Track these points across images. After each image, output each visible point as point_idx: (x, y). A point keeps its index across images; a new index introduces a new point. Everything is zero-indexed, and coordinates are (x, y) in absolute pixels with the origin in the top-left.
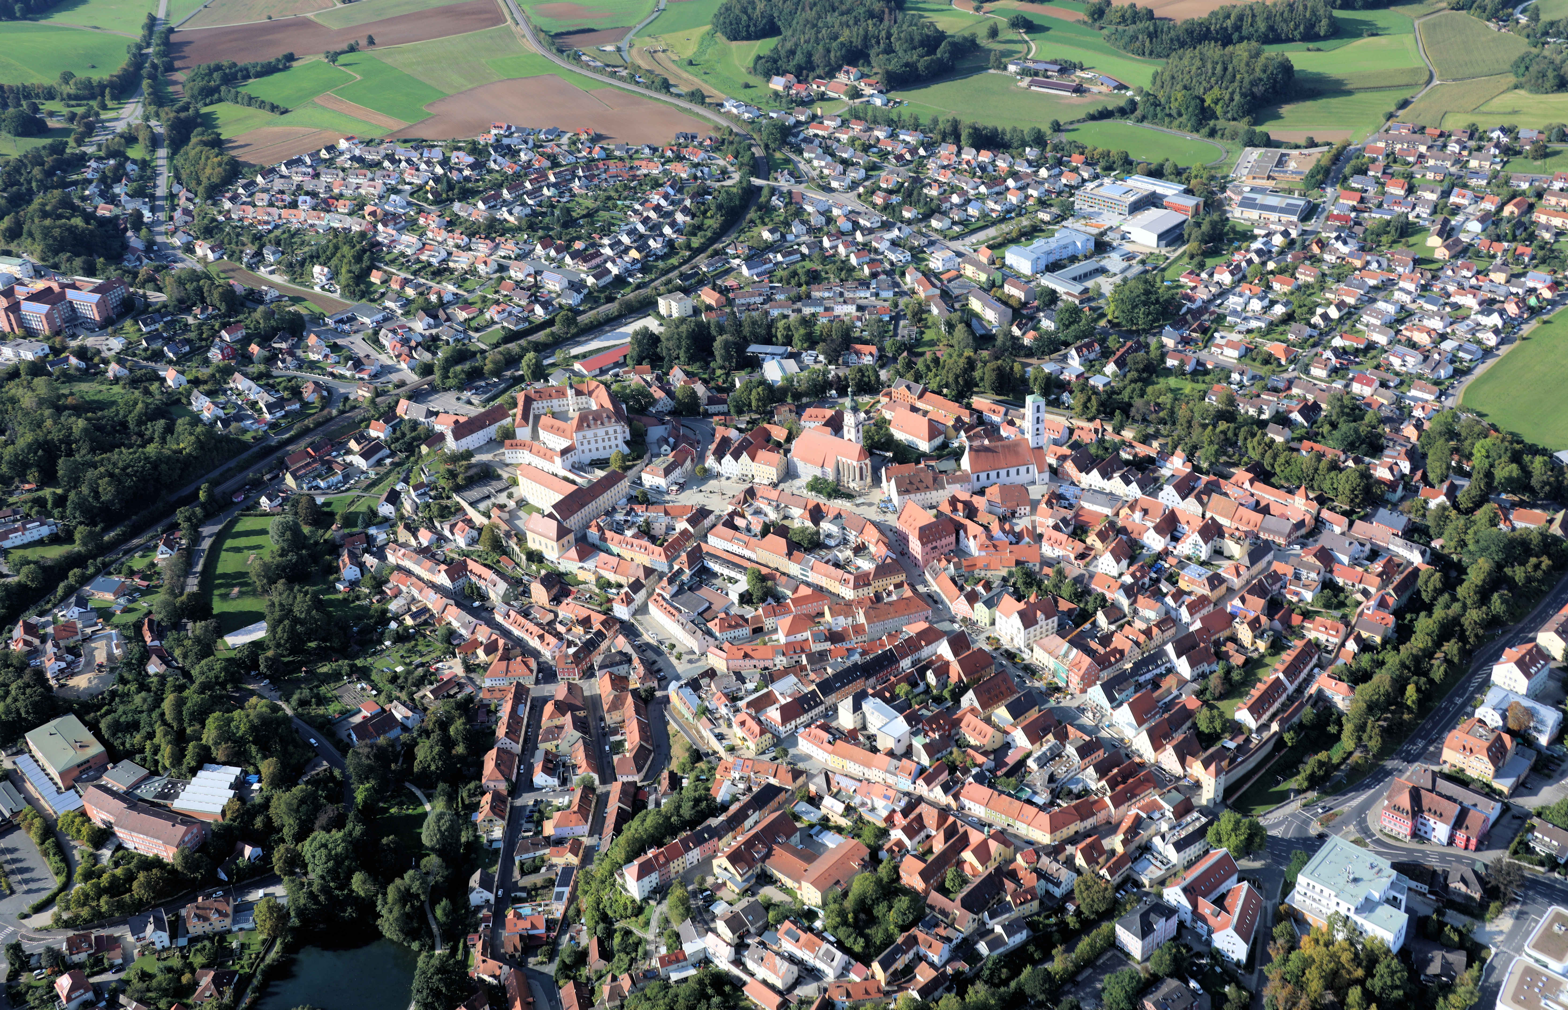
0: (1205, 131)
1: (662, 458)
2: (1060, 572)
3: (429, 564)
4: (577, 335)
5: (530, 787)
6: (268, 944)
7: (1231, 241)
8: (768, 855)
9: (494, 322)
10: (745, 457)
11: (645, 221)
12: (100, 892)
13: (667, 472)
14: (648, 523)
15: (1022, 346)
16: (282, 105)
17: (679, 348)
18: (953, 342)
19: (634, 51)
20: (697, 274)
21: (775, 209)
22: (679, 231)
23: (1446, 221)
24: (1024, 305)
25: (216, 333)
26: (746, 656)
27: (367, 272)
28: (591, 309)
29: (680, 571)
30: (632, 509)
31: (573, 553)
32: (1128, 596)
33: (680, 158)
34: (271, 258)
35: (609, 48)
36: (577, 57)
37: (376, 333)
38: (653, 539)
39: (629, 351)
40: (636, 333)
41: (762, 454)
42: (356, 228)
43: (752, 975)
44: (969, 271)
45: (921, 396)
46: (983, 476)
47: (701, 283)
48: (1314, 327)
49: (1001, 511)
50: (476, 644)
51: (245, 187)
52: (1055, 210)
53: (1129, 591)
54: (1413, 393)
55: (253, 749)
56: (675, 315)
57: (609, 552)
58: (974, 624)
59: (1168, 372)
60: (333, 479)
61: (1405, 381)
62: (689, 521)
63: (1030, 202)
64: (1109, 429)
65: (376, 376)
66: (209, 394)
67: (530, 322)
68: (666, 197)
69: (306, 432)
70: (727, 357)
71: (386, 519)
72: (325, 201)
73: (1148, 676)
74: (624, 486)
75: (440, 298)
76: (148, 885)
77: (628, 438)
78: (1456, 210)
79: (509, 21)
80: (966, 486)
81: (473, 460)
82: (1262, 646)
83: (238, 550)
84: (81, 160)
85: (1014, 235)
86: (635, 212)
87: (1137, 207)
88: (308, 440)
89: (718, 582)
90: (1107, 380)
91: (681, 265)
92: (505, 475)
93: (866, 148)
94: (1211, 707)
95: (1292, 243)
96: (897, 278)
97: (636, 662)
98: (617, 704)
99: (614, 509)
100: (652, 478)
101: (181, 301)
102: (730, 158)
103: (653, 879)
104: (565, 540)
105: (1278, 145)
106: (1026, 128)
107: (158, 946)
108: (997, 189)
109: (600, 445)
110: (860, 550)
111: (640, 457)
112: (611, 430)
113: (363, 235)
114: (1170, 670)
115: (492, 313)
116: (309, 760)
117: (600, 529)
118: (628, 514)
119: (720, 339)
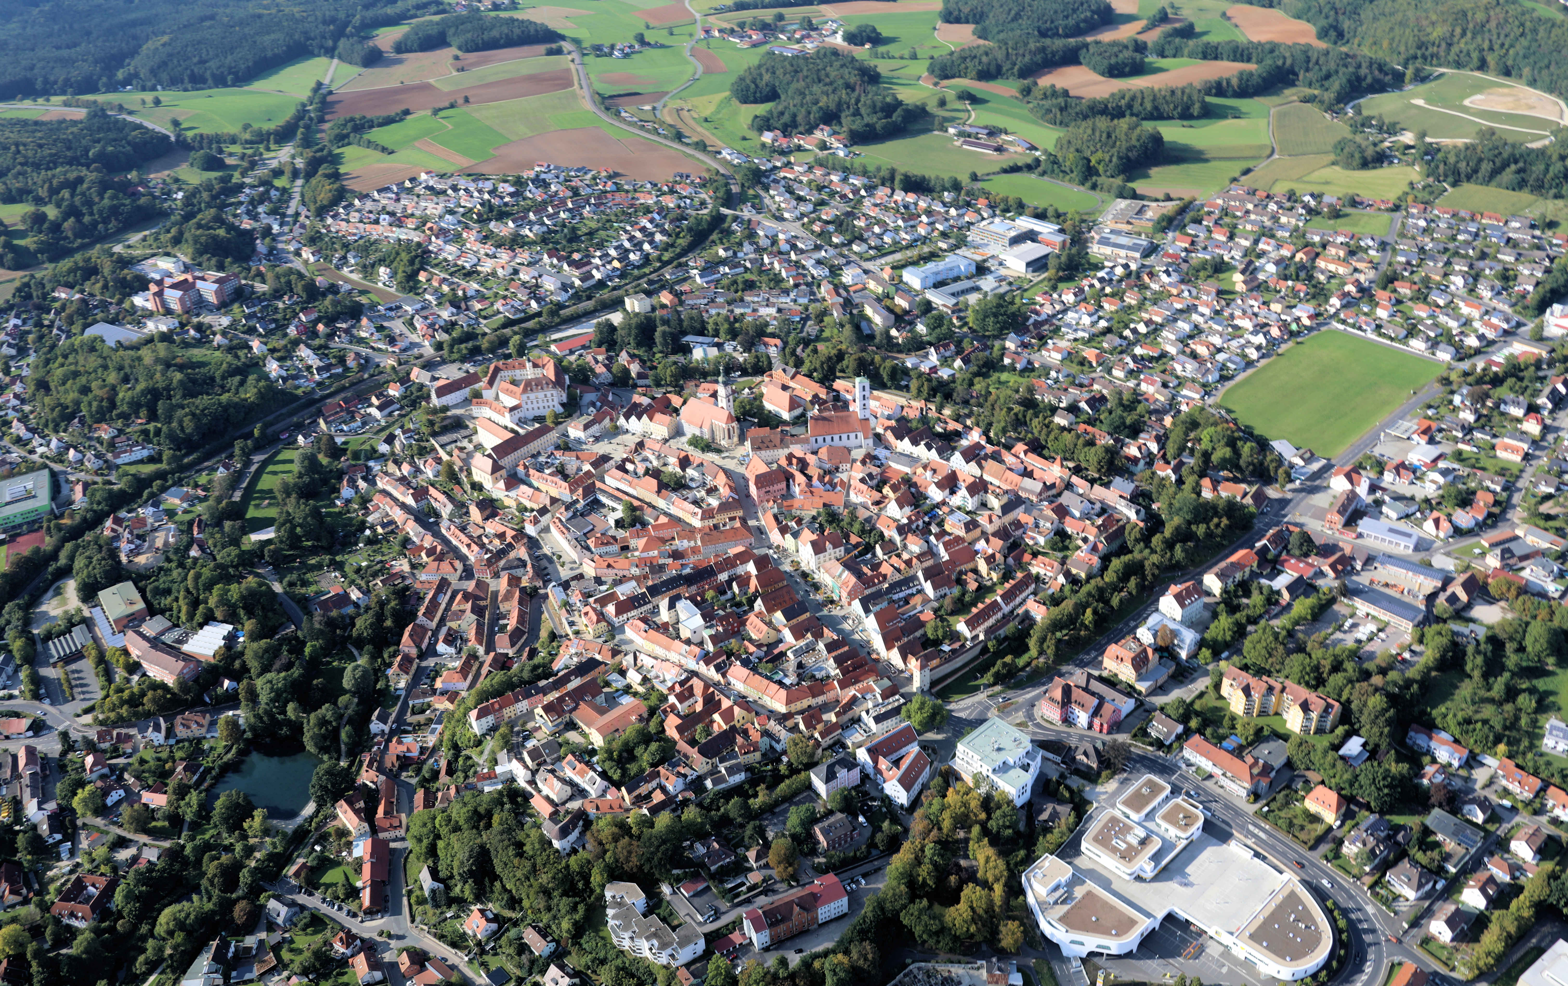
0: (1089, 184)
1: (586, 417)
2: (856, 514)
3: (402, 488)
4: (560, 324)
5: (435, 654)
6: (228, 749)
7: (1085, 270)
8: (575, 709)
9: (499, 312)
10: (645, 418)
11: (631, 239)
12: (123, 703)
13: (586, 427)
14: (562, 465)
15: (895, 344)
16: (390, 147)
17: (630, 335)
18: (841, 339)
19: (666, 110)
20: (661, 280)
21: (733, 232)
22: (656, 248)
23: (1251, 262)
24: (906, 312)
25: (295, 315)
26: (609, 566)
27: (416, 273)
28: (574, 305)
29: (576, 501)
30: (553, 454)
31: (501, 484)
32: (900, 534)
33: (672, 191)
34: (352, 261)
35: (647, 107)
36: (618, 114)
37: (413, 318)
38: (565, 477)
39: (593, 338)
40: (599, 324)
41: (658, 416)
42: (416, 239)
43: (540, 791)
44: (872, 285)
45: (793, 378)
46: (820, 439)
47: (663, 287)
48: (1125, 338)
49: (827, 466)
50: (421, 548)
51: (344, 208)
52: (952, 241)
53: (902, 530)
54: (1185, 392)
55: (242, 612)
56: (636, 311)
57: (530, 485)
58: (785, 550)
59: (1004, 368)
60: (353, 425)
61: (1181, 382)
62: (592, 464)
63: (936, 234)
64: (933, 408)
65: (405, 350)
66: (279, 359)
67: (526, 313)
68: (651, 221)
69: (343, 389)
70: (665, 344)
71: (383, 455)
72: (399, 219)
73: (901, 595)
74: (553, 436)
75: (465, 293)
76: (154, 700)
77: (565, 400)
78: (1262, 254)
79: (576, 86)
80: (806, 446)
81: (449, 413)
82: (995, 576)
83: (275, 473)
84: (240, 187)
85: (915, 259)
86: (626, 231)
87: (1016, 241)
88: (343, 395)
89: (604, 511)
90: (951, 372)
91: (651, 273)
92: (471, 426)
93: (820, 189)
94: (942, 620)
95: (1129, 275)
96: (814, 289)
97: (529, 568)
98: (508, 597)
99: (539, 453)
100: (575, 431)
101: (276, 291)
102: (711, 193)
103: (490, 720)
104: (498, 474)
105: (1142, 198)
106: (946, 176)
107: (156, 743)
108: (912, 223)
110: (712, 491)
111: (569, 415)
113: (419, 244)
114: (920, 591)
115: (499, 305)
116: (281, 624)
117: (526, 467)
118: (549, 457)
119: (660, 330)
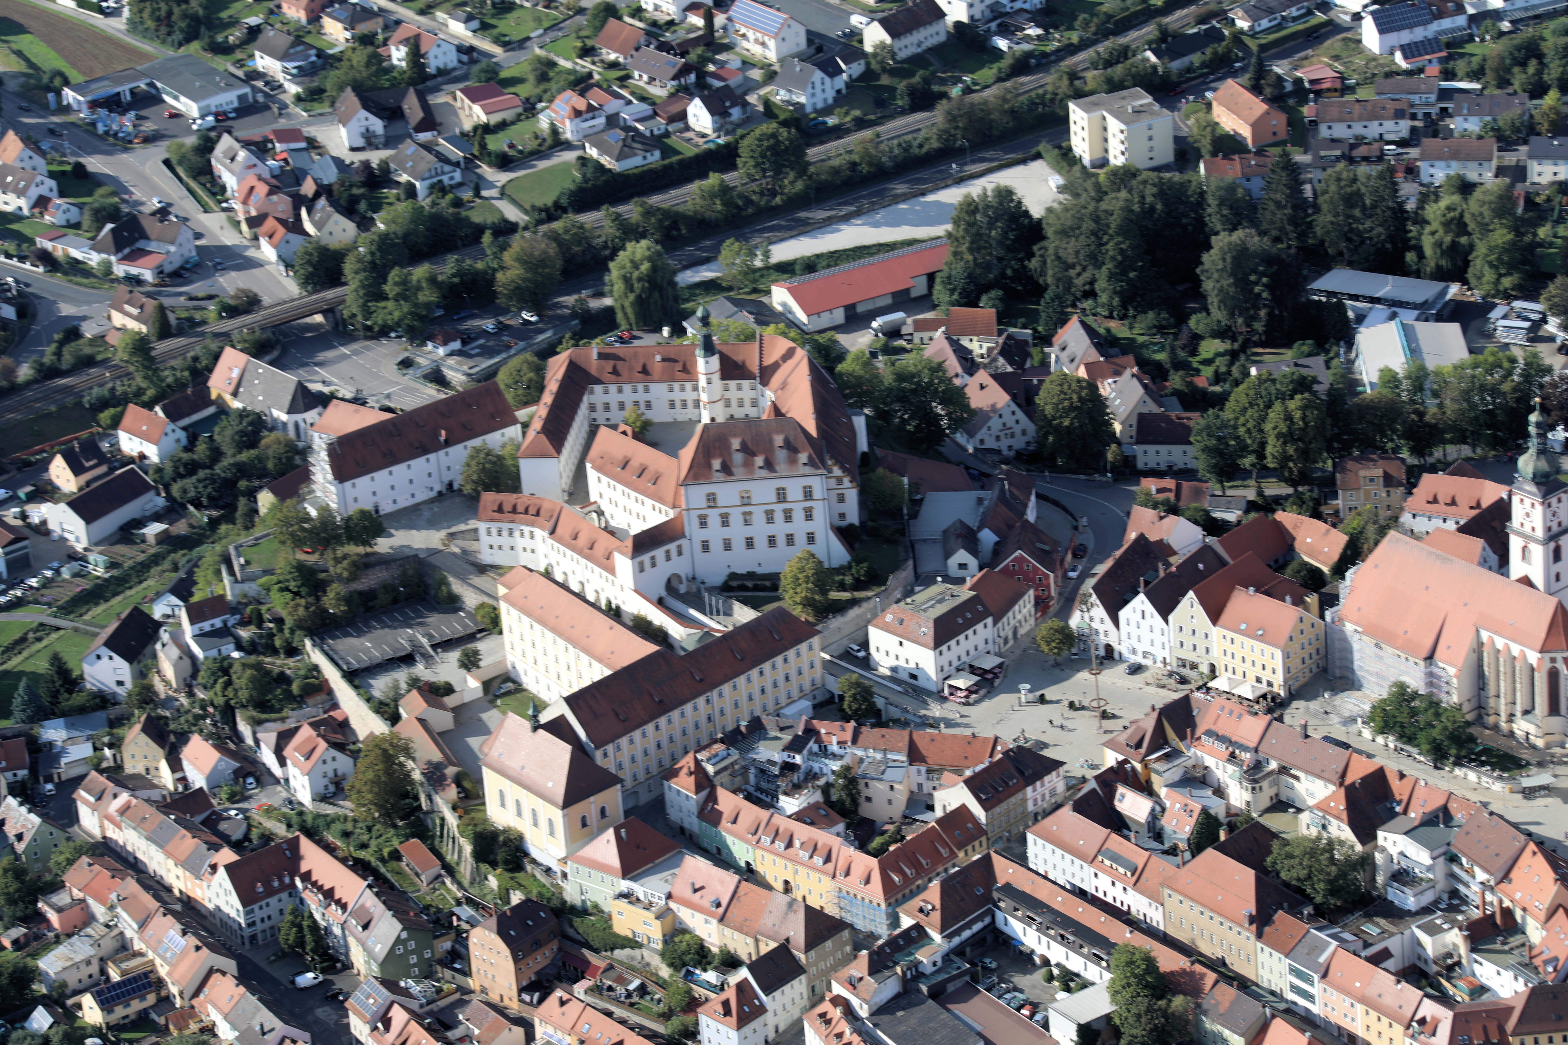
1: (939, 587)
3: (188, 843)
4: (804, 201)
9: (557, 143)
10: (1193, 607)
13: (946, 630)
14: (850, 780)
17: (1095, 259)
20: (1214, 36)
28: (861, 124)
29: (915, 936)
30: (810, 732)
31: (608, 845)
37: (207, 145)
38: (862, 832)
39: (942, 261)
40: (970, 208)
41: (1247, 601)
47: (1222, 66)
56: (1117, 159)
57: (720, 857)
62: (974, 785)
67: (667, 151)
70: (1242, 302)
75: (416, 54)
77: (853, 517)
81: (383, 545)
91: (1171, 5)
92: (471, 599)
99: (757, 728)
100: (898, 647)
104: (591, 806)
109: (760, 530)
110: (1492, 931)
111: (875, 578)
115: (557, 115)
117: (704, 782)
118: (796, 745)
119: (1221, 241)
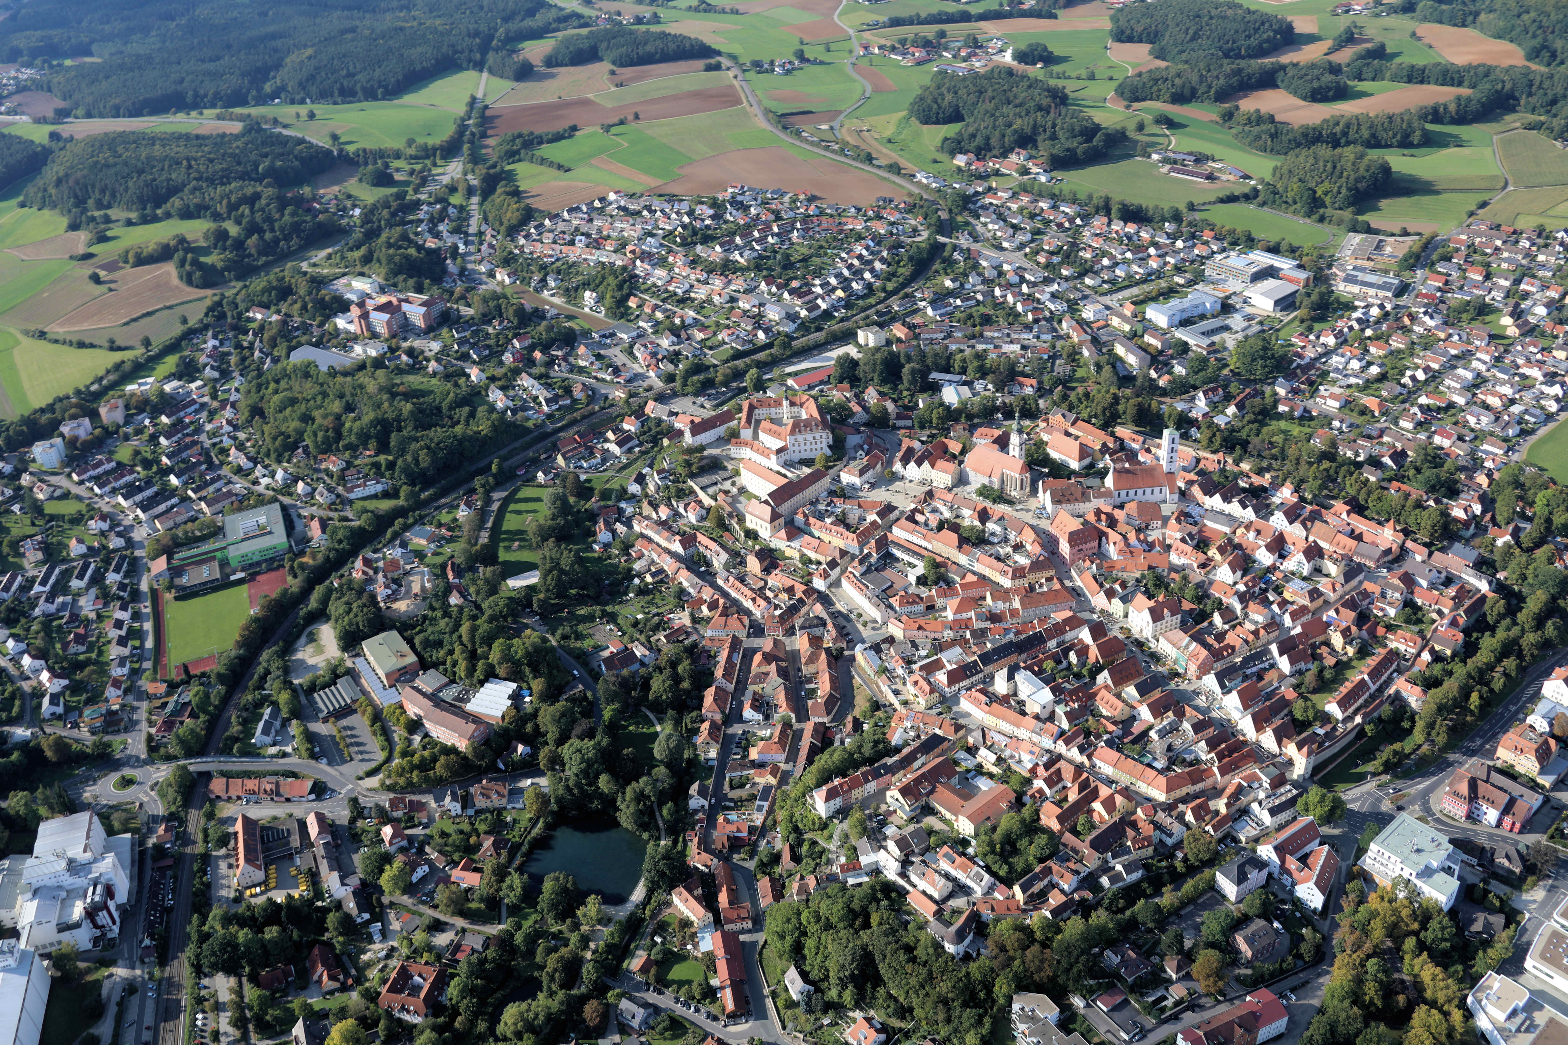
0: (1316, 217)
1: (858, 461)
2: (1185, 578)
3: (666, 534)
4: (791, 356)
5: (740, 719)
6: (534, 822)
7: (1335, 310)
8: (932, 792)
9: (724, 343)
10: (926, 464)
11: (850, 267)
12: (413, 767)
13: (862, 473)
14: (844, 513)
15: (1158, 387)
16: (567, 164)
17: (874, 371)
18: (1101, 380)
19: (844, 130)
20: (890, 312)
21: (956, 262)
22: (877, 277)
23: (1517, 305)
24: (1161, 352)
25: (509, 341)
26: (920, 628)
27: (626, 298)
28: (803, 336)
30: (832, 501)
31: (783, 533)
32: (1241, 602)
33: (879, 217)
34: (552, 284)
35: (824, 127)
36: (798, 133)
37: (631, 347)
38: (848, 527)
39: (832, 372)
40: (839, 358)
41: (940, 463)
42: (619, 263)
43: (914, 886)
44: (1115, 322)
45: (1073, 424)
46: (1123, 493)
47: (893, 319)
48: (1404, 386)
49: (1137, 523)
50: (702, 601)
51: (536, 228)
52: (1188, 275)
53: (1243, 598)
54: (1485, 447)
55: (527, 670)
56: (871, 344)
57: (811, 535)
58: (1111, 615)
59: (1280, 416)
60: (594, 461)
61: (1479, 436)
62: (878, 514)
63: (1168, 268)
64: (1230, 461)
65: (629, 381)
66: (503, 388)
67: (754, 344)
68: (867, 248)
69: (573, 423)
70: (913, 381)
71: (634, 496)
72: (596, 241)
73: (1254, 669)
74: (826, 482)
75: (683, 321)
76: (447, 766)
77: (831, 443)
78: (1526, 295)
79: (745, 104)
80: (1109, 500)
81: (706, 453)
82: (1351, 651)
83: (519, 512)
84: (416, 205)
85: (1154, 294)
86: (842, 259)
87: (1258, 277)
88: (575, 429)
89: (899, 565)
90: (1227, 420)
91: (877, 304)
92: (730, 467)
93: (1032, 216)
94: (1306, 699)
95: (1387, 315)
96: (1055, 324)
97: (830, 626)
98: (812, 659)
99: (817, 501)
100: (848, 478)
101: (484, 315)
102: (920, 219)
103: (838, 802)
104: (776, 523)
105: (1376, 232)
106: (1166, 206)
107: (453, 813)
108: (1140, 255)
109: (808, 447)
110: (1018, 548)
111: (840, 459)
112: (818, 436)
113: (624, 268)
114: (1273, 666)
115: (723, 336)
116: (568, 683)
117: (805, 516)
118: (828, 505)
119: (907, 366)
